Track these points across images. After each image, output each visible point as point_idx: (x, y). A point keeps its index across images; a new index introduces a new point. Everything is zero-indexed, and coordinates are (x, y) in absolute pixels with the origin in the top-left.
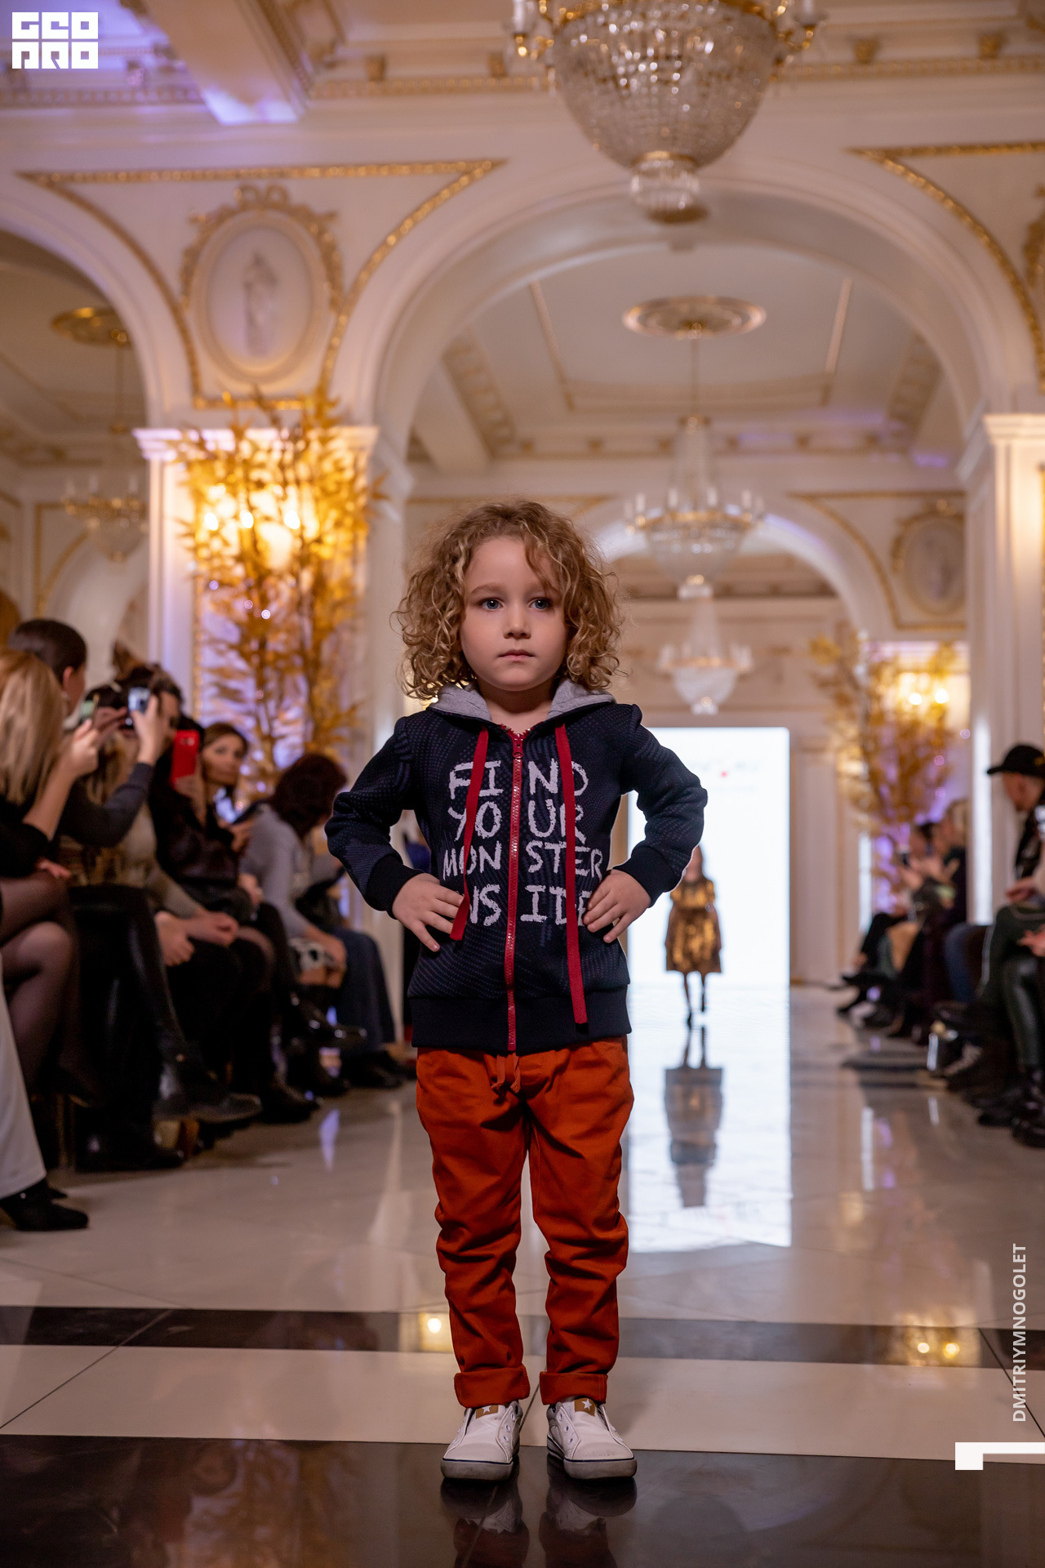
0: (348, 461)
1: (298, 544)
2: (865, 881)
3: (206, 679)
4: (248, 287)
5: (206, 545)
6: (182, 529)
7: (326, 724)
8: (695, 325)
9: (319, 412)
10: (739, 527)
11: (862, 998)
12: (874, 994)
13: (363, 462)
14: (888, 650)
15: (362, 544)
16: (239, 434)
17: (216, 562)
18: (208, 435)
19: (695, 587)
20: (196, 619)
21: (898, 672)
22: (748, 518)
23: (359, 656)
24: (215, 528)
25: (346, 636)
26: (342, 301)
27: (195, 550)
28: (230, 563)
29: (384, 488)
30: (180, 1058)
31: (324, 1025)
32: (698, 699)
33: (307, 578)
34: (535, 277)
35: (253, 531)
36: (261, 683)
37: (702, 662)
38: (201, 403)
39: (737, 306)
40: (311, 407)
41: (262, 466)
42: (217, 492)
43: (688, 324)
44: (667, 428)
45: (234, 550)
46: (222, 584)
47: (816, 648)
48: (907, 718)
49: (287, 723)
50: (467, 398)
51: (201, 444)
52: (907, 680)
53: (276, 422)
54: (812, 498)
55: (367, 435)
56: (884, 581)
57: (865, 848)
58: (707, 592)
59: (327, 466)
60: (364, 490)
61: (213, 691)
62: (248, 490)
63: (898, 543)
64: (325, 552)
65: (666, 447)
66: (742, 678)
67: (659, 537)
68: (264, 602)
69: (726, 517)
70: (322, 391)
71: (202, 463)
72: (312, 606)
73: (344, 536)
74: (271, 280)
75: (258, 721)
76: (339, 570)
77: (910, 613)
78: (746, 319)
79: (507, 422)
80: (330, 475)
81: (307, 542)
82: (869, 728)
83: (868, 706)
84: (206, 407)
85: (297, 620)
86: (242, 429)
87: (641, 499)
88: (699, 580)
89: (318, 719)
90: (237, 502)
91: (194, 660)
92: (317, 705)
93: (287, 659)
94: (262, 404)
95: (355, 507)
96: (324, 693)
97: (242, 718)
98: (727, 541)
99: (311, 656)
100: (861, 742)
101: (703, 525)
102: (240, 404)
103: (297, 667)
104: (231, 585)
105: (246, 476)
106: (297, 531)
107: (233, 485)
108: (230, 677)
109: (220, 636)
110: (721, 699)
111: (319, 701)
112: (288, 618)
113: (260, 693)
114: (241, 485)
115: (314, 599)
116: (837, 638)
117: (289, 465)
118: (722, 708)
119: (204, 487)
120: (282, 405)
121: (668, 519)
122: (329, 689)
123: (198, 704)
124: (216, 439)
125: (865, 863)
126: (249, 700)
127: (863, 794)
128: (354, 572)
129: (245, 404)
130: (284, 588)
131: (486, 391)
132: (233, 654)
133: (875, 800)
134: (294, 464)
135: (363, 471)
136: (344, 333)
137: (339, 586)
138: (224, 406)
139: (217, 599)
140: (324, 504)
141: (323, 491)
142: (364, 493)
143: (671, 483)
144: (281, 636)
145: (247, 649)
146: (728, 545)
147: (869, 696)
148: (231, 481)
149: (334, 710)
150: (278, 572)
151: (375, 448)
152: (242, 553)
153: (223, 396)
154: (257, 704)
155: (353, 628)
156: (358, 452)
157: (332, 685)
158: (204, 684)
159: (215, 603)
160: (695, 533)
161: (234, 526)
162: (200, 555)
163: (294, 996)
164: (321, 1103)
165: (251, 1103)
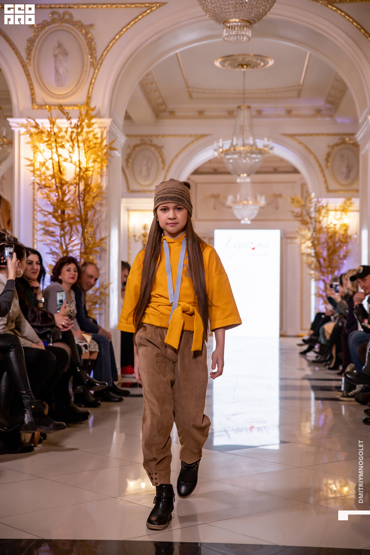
0: (99, 135)
1: (78, 170)
2: (313, 298)
3: (39, 226)
4: (55, 56)
5: (39, 170)
6: (29, 163)
7: (90, 246)
8: (245, 66)
9: (87, 114)
10: (260, 152)
12: (317, 347)
13: (105, 135)
14: (324, 201)
15: (105, 169)
16: (53, 123)
17: (43, 177)
19: (243, 179)
20: (34, 200)
21: (328, 210)
22: (266, 149)
23: (104, 216)
24: (42, 161)
25: (98, 208)
26: (96, 64)
27: (33, 172)
28: (50, 178)
29: (114, 146)
30: (33, 407)
31: (90, 379)
32: (243, 219)
33: (82, 187)
34: (178, 51)
35: (59, 163)
36: (63, 228)
37: (245, 202)
38: (36, 107)
39: (262, 58)
40: (84, 112)
41: (63, 137)
42: (42, 146)
43: (242, 66)
44: (233, 106)
45: (51, 172)
46: (45, 186)
47: (293, 200)
48: (331, 230)
49: (73, 246)
50: (147, 95)
51: (37, 126)
52: (332, 214)
53: (69, 119)
54: (292, 136)
55: (107, 121)
56: (322, 171)
57: (313, 284)
58: (248, 180)
59: (91, 136)
60: (106, 146)
61: (42, 232)
62: (57, 148)
63: (329, 155)
64: (90, 173)
65: (231, 114)
66: (261, 208)
67: (228, 157)
68: (64, 194)
69: (257, 148)
70: (88, 104)
71: (37, 134)
72: (84, 195)
73: (97, 165)
74: (66, 54)
75: (61, 245)
76: (95, 180)
77: (333, 185)
78: (266, 63)
79: (163, 103)
80: (92, 140)
81: (82, 169)
82: (316, 234)
83: (316, 225)
84: (38, 108)
85: (78, 202)
86: (54, 120)
87: (221, 140)
88: (245, 175)
89: (87, 244)
90: (52, 152)
91: (34, 217)
92: (86, 238)
93: (73, 218)
94: (62, 111)
95: (102, 153)
96: (89, 233)
97: (55, 243)
98: (257, 159)
99: (84, 217)
100: (312, 240)
101: (247, 152)
102: (53, 107)
103: (78, 222)
104: (49, 187)
105: (56, 140)
106: (78, 164)
107: (51, 144)
108: (49, 226)
109: (44, 209)
110: (253, 217)
111: (87, 236)
112: (74, 201)
113: (62, 232)
114: (54, 144)
115: (85, 193)
116: (302, 196)
117: (75, 138)
118: (252, 220)
119: (37, 144)
120: (70, 108)
121: (232, 149)
122: (91, 231)
123: (36, 236)
124: (42, 124)
125: (313, 291)
126: (57, 236)
127: (312, 262)
128: (101, 181)
129: (54, 109)
130: (72, 188)
131: (155, 91)
132: (50, 216)
133: (318, 264)
134: (76, 137)
135: (105, 138)
136: (96, 76)
137: (95, 187)
138: (46, 109)
139: (43, 192)
140: (89, 153)
141: (88, 147)
142: (106, 147)
143: (234, 134)
144: (71, 208)
145: (56, 214)
146: (257, 160)
147: (316, 221)
148: (49, 142)
149: (93, 240)
150: (69, 182)
151: (110, 127)
152: (54, 173)
153: (45, 105)
154: (61, 237)
155: (101, 205)
156: (103, 129)
157: (93, 229)
158: (38, 229)
159: (43, 194)
160: (243, 155)
161: (50, 161)
162: (36, 174)
163: (78, 368)
164: (89, 411)
165: (63, 425)
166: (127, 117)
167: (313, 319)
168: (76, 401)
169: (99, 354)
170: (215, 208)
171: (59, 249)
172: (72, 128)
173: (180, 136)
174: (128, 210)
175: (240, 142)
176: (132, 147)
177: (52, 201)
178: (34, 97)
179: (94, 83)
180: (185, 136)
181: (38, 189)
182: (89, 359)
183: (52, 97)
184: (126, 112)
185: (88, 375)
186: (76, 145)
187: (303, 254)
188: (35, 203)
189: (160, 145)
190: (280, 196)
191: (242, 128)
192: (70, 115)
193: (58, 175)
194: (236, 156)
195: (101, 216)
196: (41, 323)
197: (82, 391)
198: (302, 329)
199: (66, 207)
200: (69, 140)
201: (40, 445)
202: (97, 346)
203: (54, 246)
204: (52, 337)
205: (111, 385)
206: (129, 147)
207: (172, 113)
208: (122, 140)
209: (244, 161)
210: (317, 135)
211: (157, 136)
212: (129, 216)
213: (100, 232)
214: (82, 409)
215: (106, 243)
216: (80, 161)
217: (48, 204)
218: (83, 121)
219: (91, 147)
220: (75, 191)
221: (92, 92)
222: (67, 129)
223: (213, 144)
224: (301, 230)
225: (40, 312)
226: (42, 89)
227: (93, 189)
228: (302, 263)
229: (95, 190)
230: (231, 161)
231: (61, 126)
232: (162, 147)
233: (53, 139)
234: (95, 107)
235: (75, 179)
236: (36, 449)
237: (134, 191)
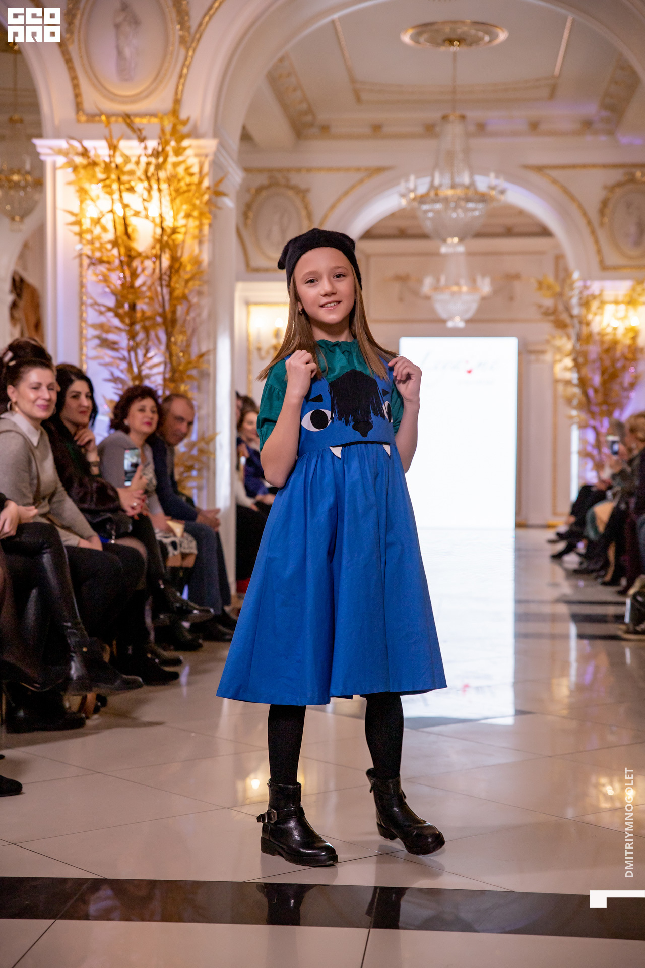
0: (195, 170)
1: (159, 231)
2: (575, 459)
3: (90, 332)
4: (117, 26)
5: (90, 231)
6: (72, 219)
7: (181, 368)
8: (455, 43)
9: (174, 130)
10: (483, 198)
11: (569, 549)
12: (581, 546)
13: (206, 169)
14: (595, 287)
15: (206, 229)
16: (113, 147)
17: (97, 244)
18: (88, 144)
19: (452, 246)
20: (82, 285)
21: (603, 303)
22: (493, 193)
23: (205, 314)
24: (95, 215)
25: (194, 300)
26: (190, 40)
27: (80, 235)
28: (109, 246)
29: (222, 188)
30: (85, 650)
32: (451, 318)
33: (166, 261)
34: (336, 16)
35: (124, 218)
36: (132, 336)
37: (455, 289)
38: (83, 118)
39: (487, 27)
40: (168, 127)
41: (132, 173)
42: (95, 189)
43: (451, 42)
44: (434, 115)
45: (110, 236)
46: (101, 261)
47: (540, 285)
48: (608, 338)
49: (151, 368)
50: (280, 96)
51: (85, 153)
52: (609, 308)
53: (142, 139)
54: (540, 169)
55: (210, 144)
56: (593, 232)
57: (575, 434)
58: (461, 249)
59: (181, 170)
60: (208, 188)
61: (97, 342)
62: (120, 191)
63: (605, 203)
64: (179, 237)
65: (430, 130)
66: (484, 299)
67: (425, 207)
68: (134, 275)
69: (476, 192)
70: (175, 112)
71: (85, 167)
72: (170, 277)
73: (193, 223)
74: (135, 22)
75: (130, 365)
76: (190, 249)
77: (612, 258)
78: (494, 37)
79: (310, 111)
80: (183, 179)
81: (166, 231)
82: (581, 345)
83: (580, 329)
84: (88, 121)
85: (159, 289)
86: (115, 142)
87: (412, 178)
88: (456, 240)
89: (175, 363)
90: (112, 199)
91: (81, 316)
92: (174, 353)
93: (151, 318)
94: (130, 125)
95: (201, 202)
96: (179, 342)
97: (118, 362)
98: (476, 210)
99: (169, 316)
100: (574, 356)
101: (459, 199)
102: (113, 119)
103: (159, 325)
104: (109, 262)
105: (119, 179)
106: (158, 221)
107: (110, 186)
108: (108, 331)
109: (101, 301)
110: (468, 315)
111: (175, 349)
112: (153, 288)
113: (131, 343)
114: (115, 186)
115: (171, 273)
116: (557, 276)
117: (153, 175)
118: (468, 321)
119: (87, 186)
120: (145, 121)
121: (432, 194)
122: (182, 341)
123: (85, 349)
124: (95, 149)
125: (575, 446)
126: (123, 349)
127: (574, 395)
128: (200, 251)
129: (116, 121)
130: (149, 264)
131: (295, 90)
132: (111, 314)
133: (584, 399)
134: (155, 173)
135: (207, 174)
136: (190, 63)
137: (190, 261)
138: (100, 121)
139: (98, 272)
140: (178, 201)
141: (177, 190)
142: (208, 191)
143: (436, 166)
144: (147, 300)
145: (121, 311)
146: (477, 213)
147: (581, 323)
148: (108, 182)
149: (186, 357)
150: (144, 254)
151: (215, 154)
152: (117, 238)
153: (100, 115)
154: (129, 351)
155: (200, 293)
156: (203, 159)
157: (185, 338)
158: (89, 336)
159: (97, 275)
160: (452, 205)
161: (110, 216)
162: (85, 239)
163: (161, 582)
164: (181, 658)
165: (135, 681)
166: (246, 137)
167: (574, 495)
168: (158, 641)
169: (198, 557)
170: (401, 300)
171: (126, 372)
172: (147, 156)
173: (338, 170)
174: (248, 303)
175: (447, 181)
176: (253, 191)
177: (113, 287)
178: (79, 100)
179: (187, 74)
180: (347, 170)
181: (89, 266)
182: (181, 568)
183: (112, 100)
184: (244, 128)
185: (178, 594)
186: (155, 186)
187: (556, 381)
188: (84, 290)
189: (303, 186)
190: (517, 277)
191: (450, 155)
192: (144, 133)
193: (123, 241)
194: (438, 206)
195: (199, 315)
196: (96, 504)
197: (167, 621)
198: (555, 513)
199: (138, 298)
200: (143, 177)
201: (96, 716)
202: (194, 544)
203: (118, 367)
204: (115, 528)
205: (219, 613)
206: (248, 190)
207: (325, 129)
208: (236, 177)
209: (454, 215)
210: (584, 166)
211: (299, 170)
212: (248, 313)
213: (199, 344)
214: (168, 654)
215: (208, 362)
216: (164, 215)
217: (105, 293)
218: (167, 143)
219: (182, 190)
220: (154, 270)
221: (182, 91)
222: (139, 157)
223: (398, 184)
224: (554, 337)
225: (95, 485)
226: (94, 85)
227: (185, 267)
228: (555, 397)
229: (189, 268)
230: (430, 215)
231: (127, 152)
232: (306, 191)
233: (114, 177)
234: (188, 119)
235: (154, 247)
236: (89, 723)
237: (257, 270)
